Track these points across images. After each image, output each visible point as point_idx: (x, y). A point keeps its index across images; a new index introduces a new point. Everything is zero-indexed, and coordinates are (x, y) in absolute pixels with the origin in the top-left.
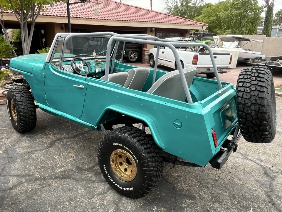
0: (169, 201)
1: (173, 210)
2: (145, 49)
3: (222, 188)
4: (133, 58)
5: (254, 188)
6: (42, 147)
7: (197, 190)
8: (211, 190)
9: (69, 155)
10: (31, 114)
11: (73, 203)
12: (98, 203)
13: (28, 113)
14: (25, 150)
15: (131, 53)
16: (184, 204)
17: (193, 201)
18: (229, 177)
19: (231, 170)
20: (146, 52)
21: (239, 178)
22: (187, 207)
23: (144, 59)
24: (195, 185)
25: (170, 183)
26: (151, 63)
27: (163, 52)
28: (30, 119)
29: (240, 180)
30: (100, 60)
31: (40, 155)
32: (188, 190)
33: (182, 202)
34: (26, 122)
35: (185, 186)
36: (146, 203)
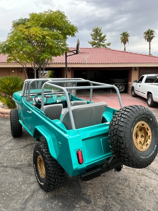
0: (69, 199)
1: (67, 207)
2: (130, 83)
3: (119, 201)
4: (121, 90)
5: (150, 208)
6: (19, 147)
7: (97, 197)
8: (108, 200)
9: (30, 155)
10: (18, 126)
11: (11, 185)
12: (24, 188)
13: (16, 125)
14: (9, 148)
15: (120, 86)
16: (79, 205)
17: (87, 205)
18: (132, 194)
19: (139, 188)
20: (130, 85)
21: (141, 197)
22: (79, 207)
23: (129, 90)
24: (98, 193)
25: (80, 187)
26: (133, 93)
27: (140, 86)
28: (17, 129)
29: (141, 198)
30: (61, 95)
31: (15, 152)
32: (90, 196)
33: (78, 203)
34: (15, 130)
35: (89, 192)
36: (52, 197)
